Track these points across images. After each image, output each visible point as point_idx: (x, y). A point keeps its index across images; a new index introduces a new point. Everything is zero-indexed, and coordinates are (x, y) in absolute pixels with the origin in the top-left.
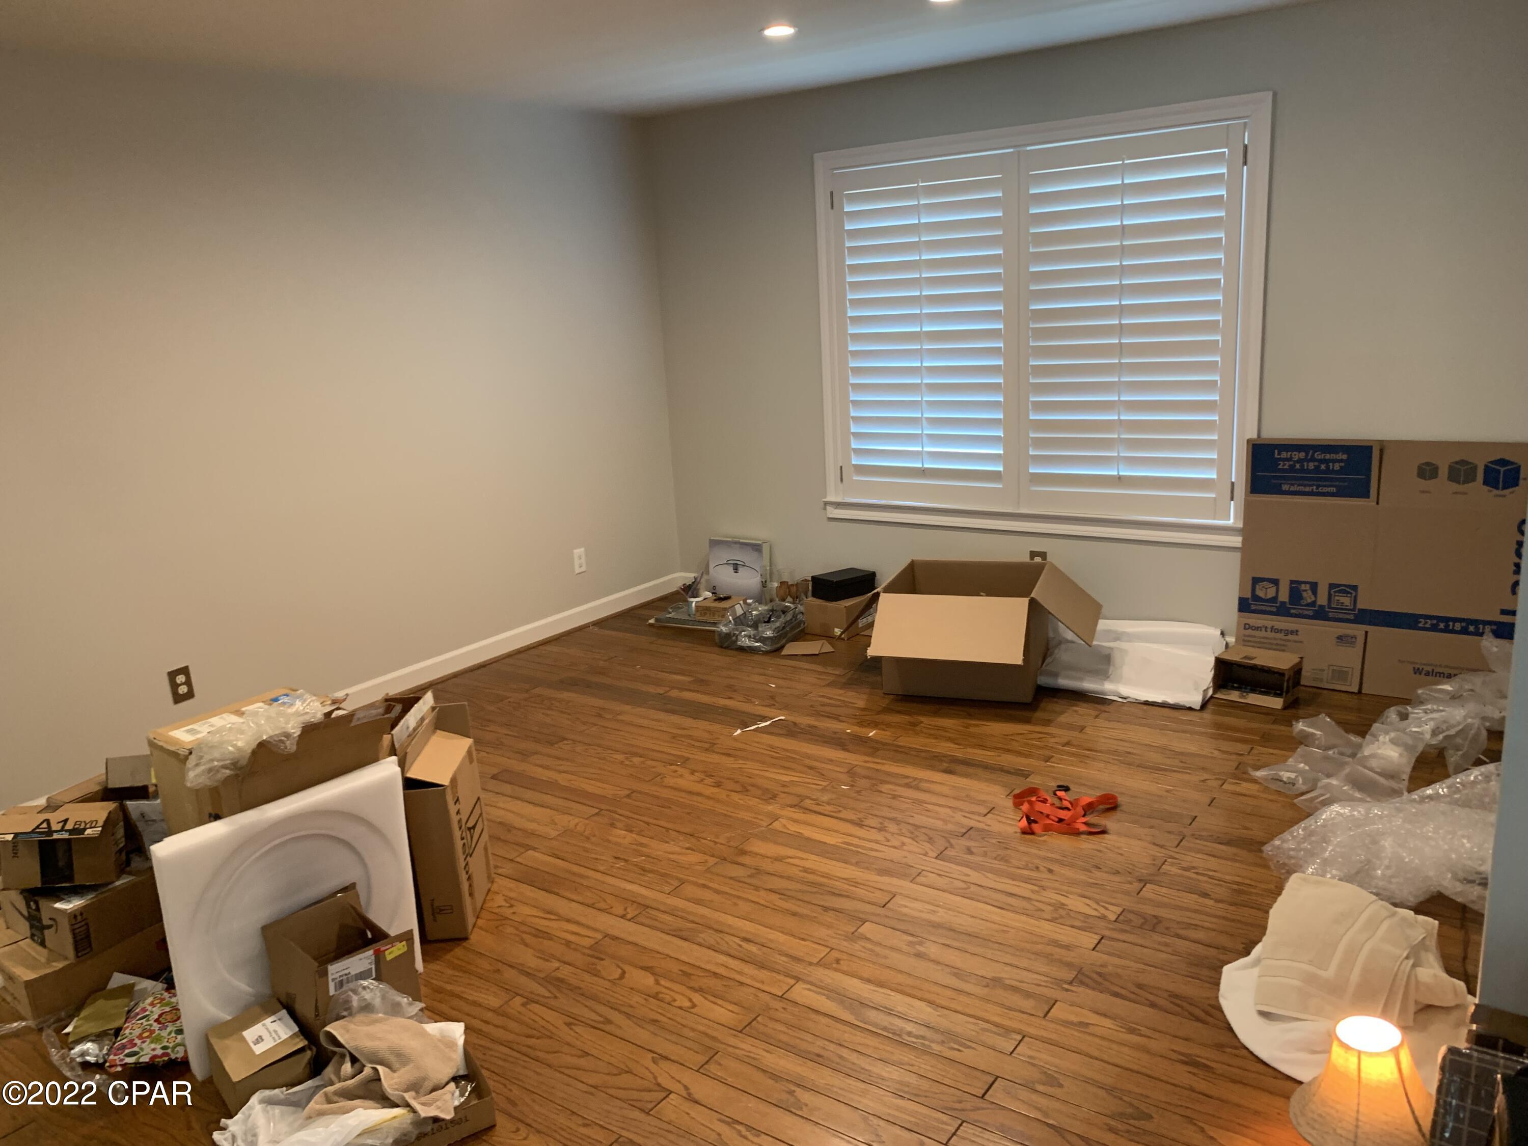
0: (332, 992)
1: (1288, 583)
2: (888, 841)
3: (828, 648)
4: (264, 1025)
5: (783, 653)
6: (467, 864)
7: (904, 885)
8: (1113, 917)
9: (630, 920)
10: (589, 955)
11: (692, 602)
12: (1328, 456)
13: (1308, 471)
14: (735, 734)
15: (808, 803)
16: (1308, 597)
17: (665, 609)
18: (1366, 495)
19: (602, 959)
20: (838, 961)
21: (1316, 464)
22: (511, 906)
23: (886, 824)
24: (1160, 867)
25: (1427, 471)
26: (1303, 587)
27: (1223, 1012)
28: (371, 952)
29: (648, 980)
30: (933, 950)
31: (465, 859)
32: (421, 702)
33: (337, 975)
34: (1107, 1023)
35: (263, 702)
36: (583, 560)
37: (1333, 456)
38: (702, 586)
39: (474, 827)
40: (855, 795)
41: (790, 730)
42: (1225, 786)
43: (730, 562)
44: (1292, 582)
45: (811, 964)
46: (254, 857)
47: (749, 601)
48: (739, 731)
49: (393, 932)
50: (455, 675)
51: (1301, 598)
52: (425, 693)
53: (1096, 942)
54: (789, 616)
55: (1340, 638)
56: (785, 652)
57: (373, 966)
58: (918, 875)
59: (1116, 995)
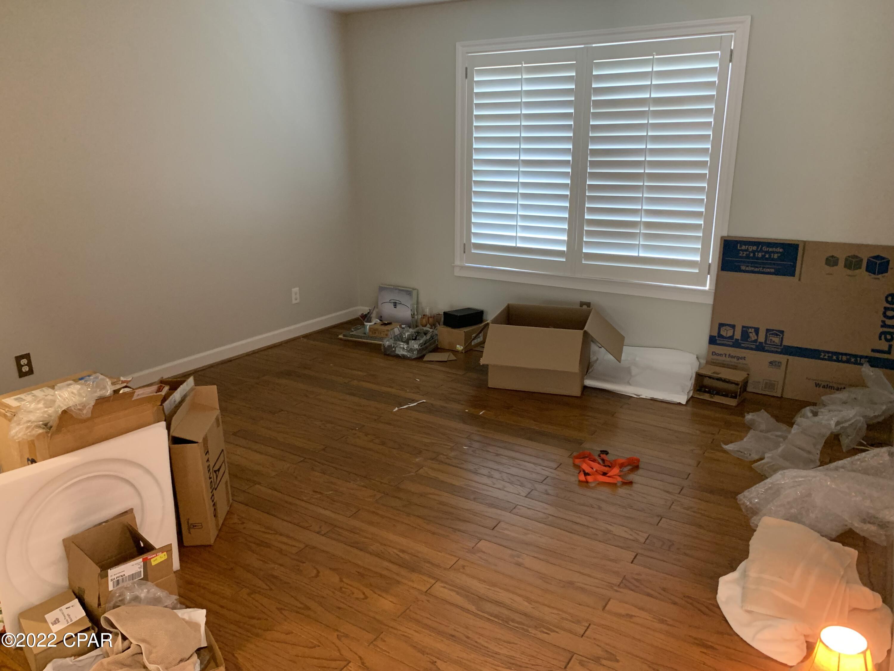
0: (111, 588)
1: (741, 328)
2: (494, 484)
3: (453, 357)
4: (60, 610)
5: (424, 360)
6: (213, 495)
7: (506, 516)
8: (643, 540)
9: (323, 535)
10: (295, 559)
11: (367, 325)
12: (771, 250)
13: (758, 258)
14: (394, 410)
15: (441, 457)
16: (753, 336)
17: (349, 329)
18: (793, 274)
19: (304, 563)
20: (463, 567)
21: (763, 254)
22: (243, 523)
23: (492, 473)
24: (670, 507)
25: (832, 261)
26: (750, 330)
27: (719, 608)
28: (141, 560)
29: (335, 579)
30: (527, 561)
31: (211, 492)
32: (185, 384)
33: (115, 577)
34: (644, 614)
35: (72, 380)
36: (298, 296)
37: (774, 249)
38: (374, 315)
39: (219, 470)
40: (472, 453)
41: (429, 409)
42: (706, 454)
43: (391, 301)
44: (743, 327)
45: (445, 569)
46: (57, 491)
47: (403, 326)
48: (397, 409)
49: (157, 546)
50: (211, 366)
51: (749, 337)
52: (188, 378)
53: (633, 557)
54: (428, 337)
55: (771, 363)
56: (425, 359)
57: (142, 570)
58: (515, 508)
59: (649, 595)
